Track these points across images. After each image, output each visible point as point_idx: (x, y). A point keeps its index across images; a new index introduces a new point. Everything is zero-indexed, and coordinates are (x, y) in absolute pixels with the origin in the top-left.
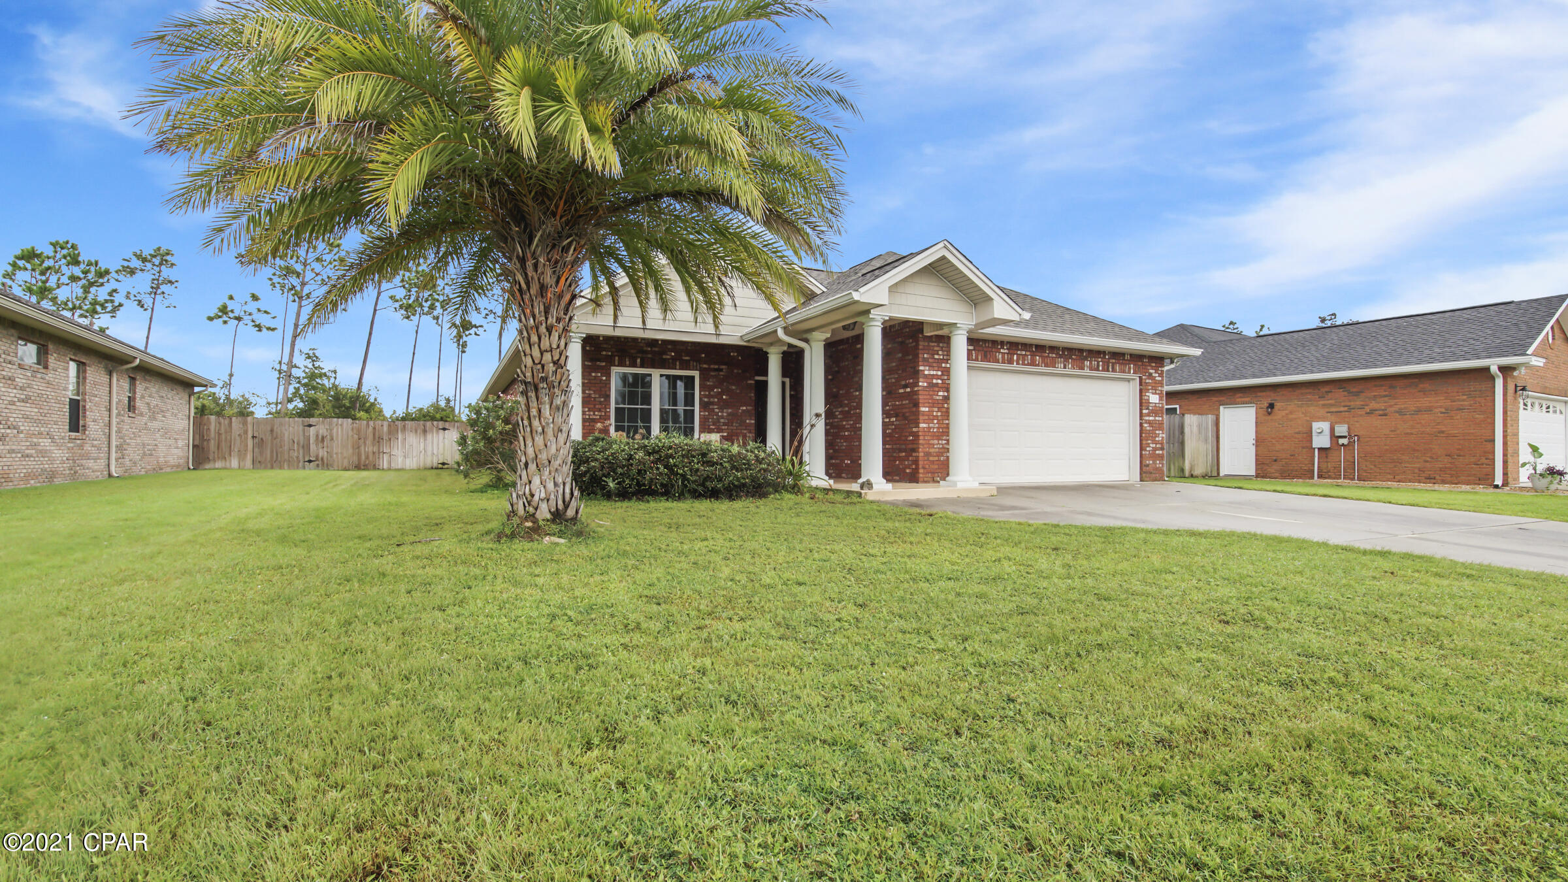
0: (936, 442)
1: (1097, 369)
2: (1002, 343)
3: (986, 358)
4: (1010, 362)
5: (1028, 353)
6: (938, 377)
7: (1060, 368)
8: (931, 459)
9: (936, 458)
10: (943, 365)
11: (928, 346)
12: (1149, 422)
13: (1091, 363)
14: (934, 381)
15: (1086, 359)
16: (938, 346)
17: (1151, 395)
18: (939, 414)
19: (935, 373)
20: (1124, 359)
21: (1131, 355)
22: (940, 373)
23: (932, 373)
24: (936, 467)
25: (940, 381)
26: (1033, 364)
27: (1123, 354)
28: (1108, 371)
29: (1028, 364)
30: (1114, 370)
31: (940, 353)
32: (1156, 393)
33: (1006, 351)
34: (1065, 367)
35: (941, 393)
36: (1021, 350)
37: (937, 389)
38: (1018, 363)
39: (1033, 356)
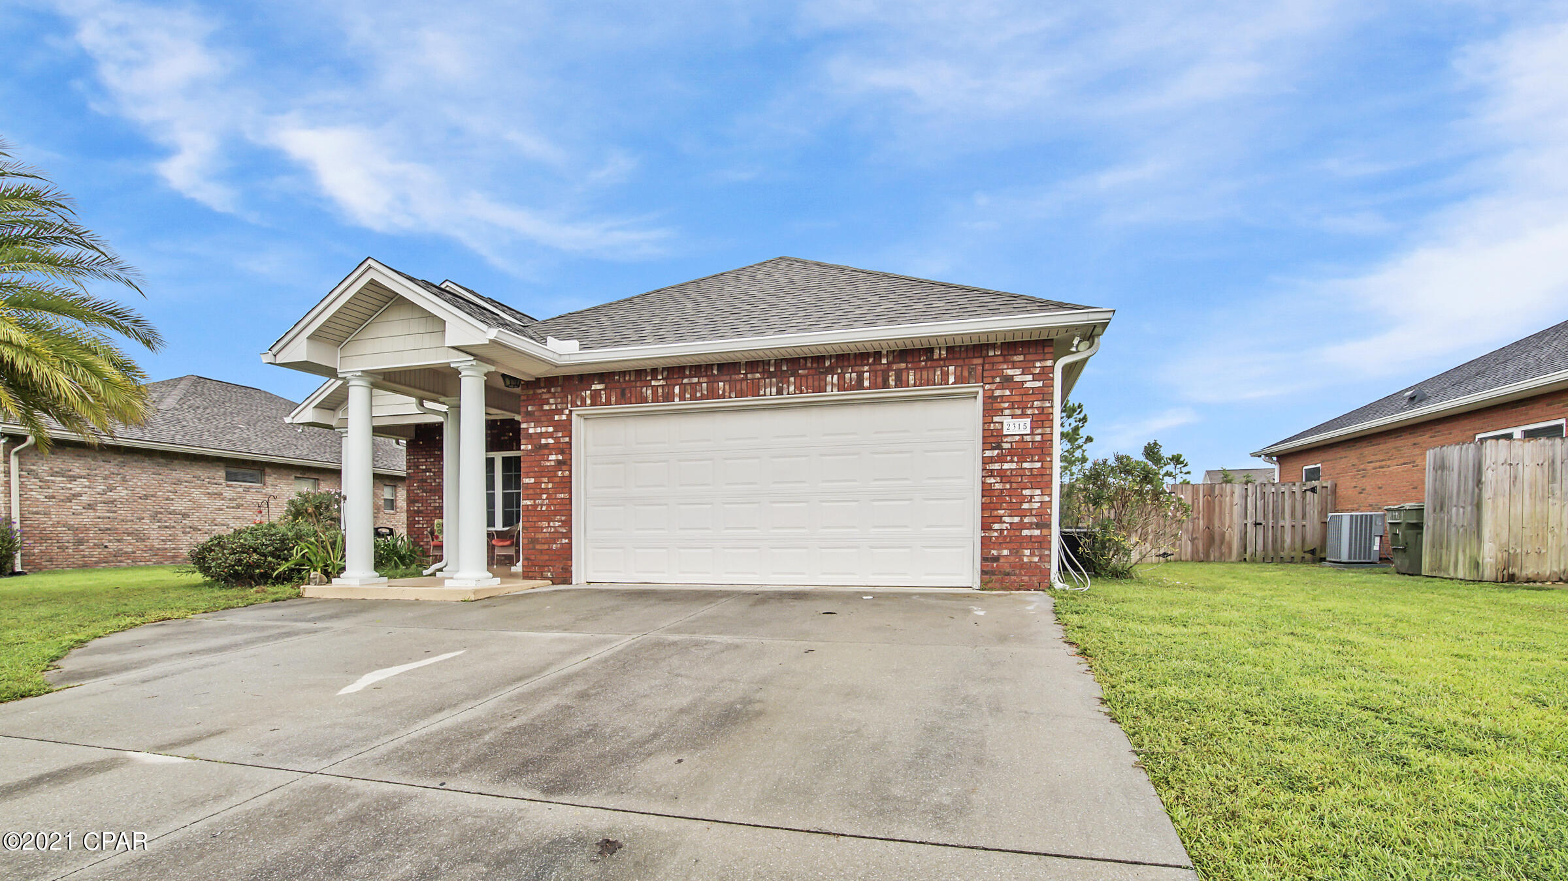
0: (545, 524)
1: (859, 385)
2: (654, 372)
3: (623, 399)
4: (669, 397)
5: (705, 379)
6: (550, 435)
7: (769, 394)
8: (538, 547)
9: (546, 547)
10: (556, 418)
11: (534, 394)
12: (1002, 474)
13: (841, 377)
14: (543, 441)
15: (831, 371)
16: (549, 392)
17: (1007, 421)
18: (550, 486)
19: (543, 430)
20: (930, 359)
21: (949, 349)
22: (551, 429)
23: (539, 430)
24: (547, 557)
25: (551, 441)
26: (713, 394)
27: (931, 350)
28: (886, 385)
29: (702, 398)
30: (900, 382)
31: (552, 401)
32: (1023, 415)
33: (662, 382)
34: (779, 392)
35: (553, 457)
36: (690, 376)
37: (546, 452)
38: (682, 398)
39: (712, 381)
